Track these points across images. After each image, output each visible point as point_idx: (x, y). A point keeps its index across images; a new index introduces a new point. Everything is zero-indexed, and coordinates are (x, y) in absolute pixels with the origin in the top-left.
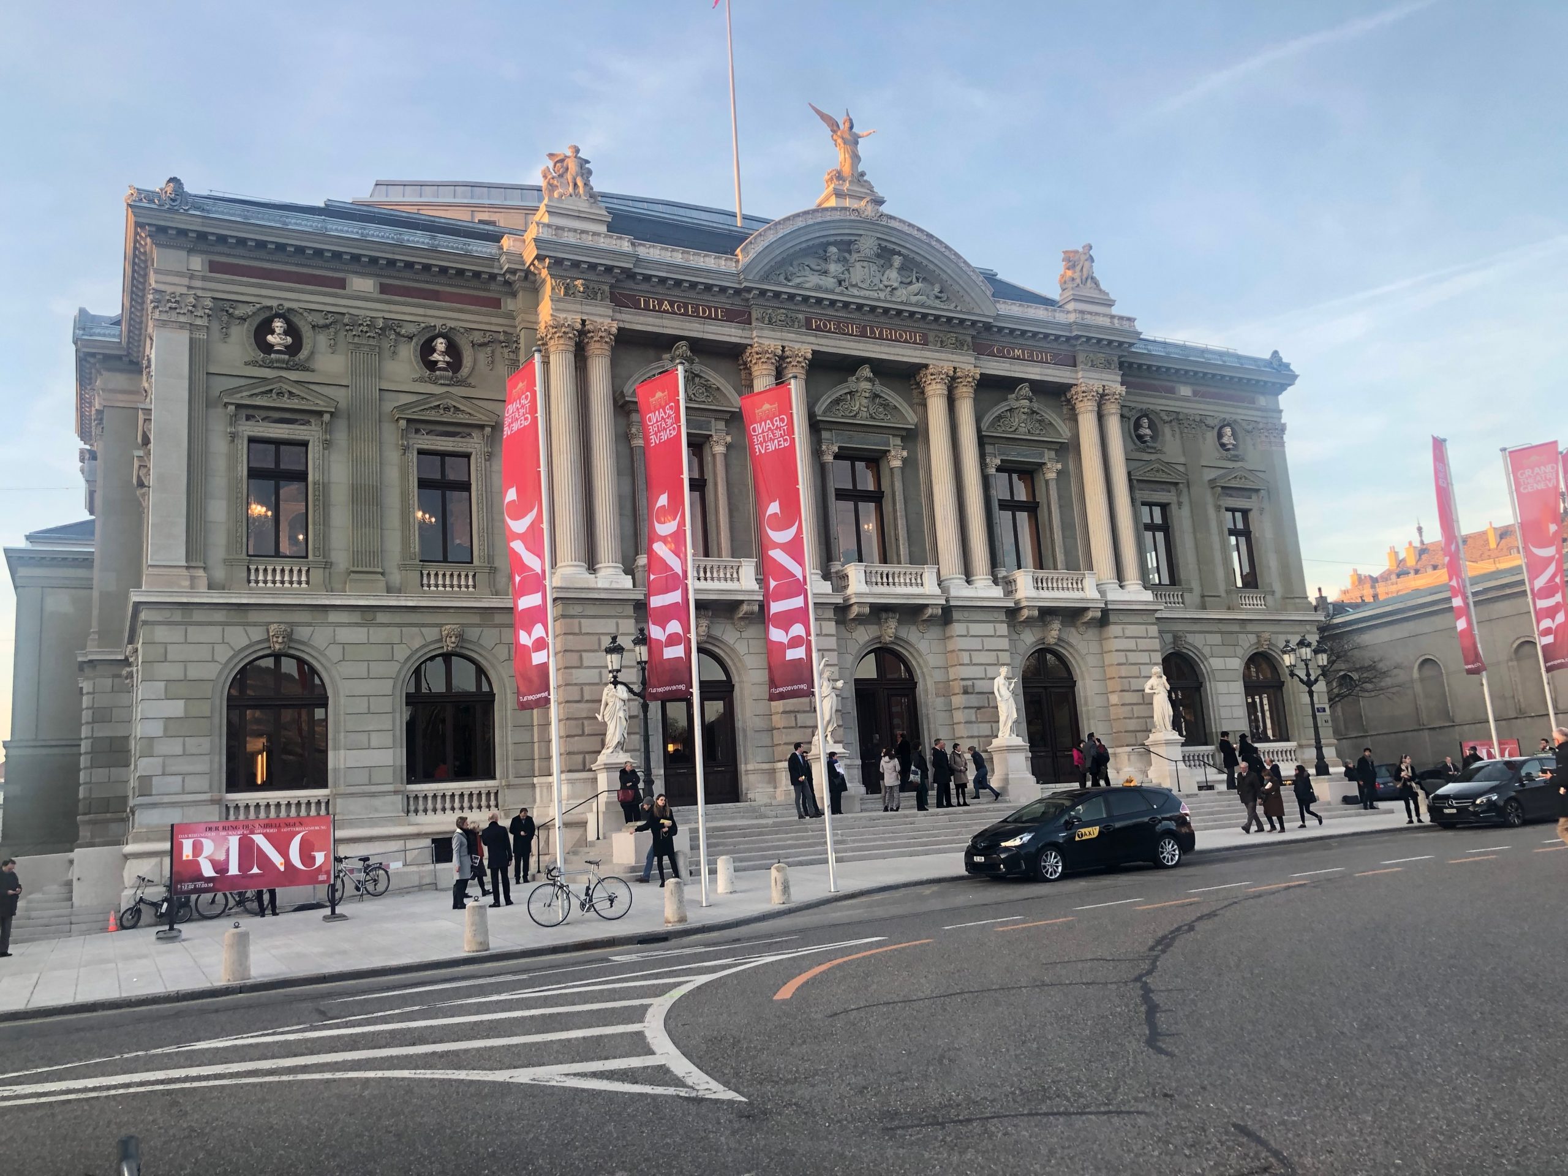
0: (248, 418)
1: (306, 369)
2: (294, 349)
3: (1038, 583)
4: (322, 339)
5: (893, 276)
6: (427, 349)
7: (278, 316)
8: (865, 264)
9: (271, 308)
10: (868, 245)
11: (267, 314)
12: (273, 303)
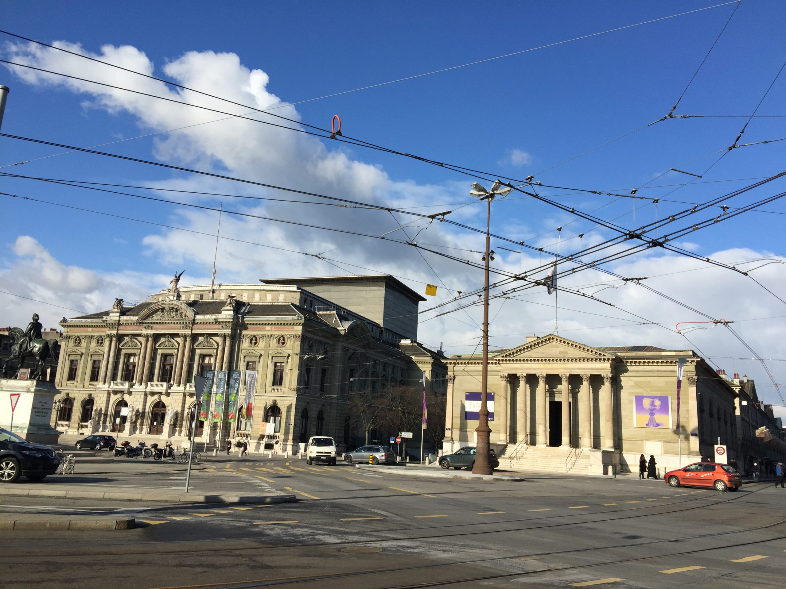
0: (71, 356)
1: (80, 346)
2: (79, 343)
4: (83, 340)
5: (174, 314)
6: (98, 340)
7: (78, 337)
8: (167, 312)
10: (167, 307)
11: (76, 337)
12: (77, 335)
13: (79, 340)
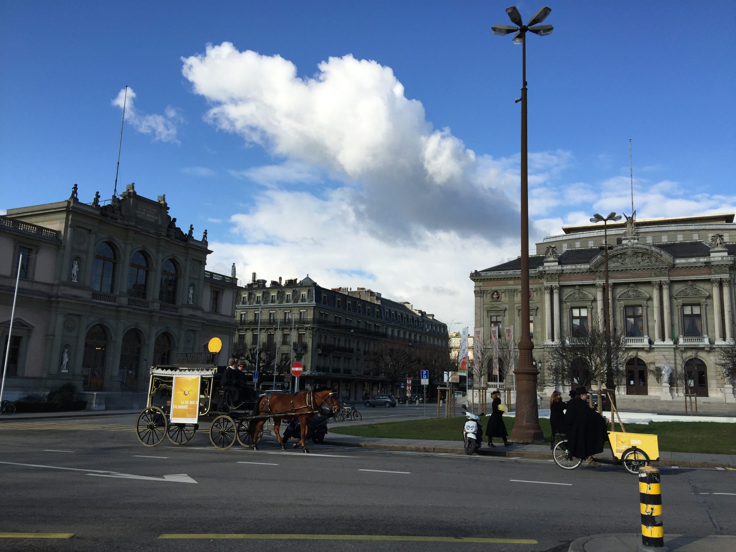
0: (490, 312)
1: (500, 301)
2: (498, 298)
3: (685, 340)
4: (503, 295)
5: (640, 259)
7: (495, 292)
8: (629, 258)
9: (493, 290)
10: (629, 252)
11: (493, 292)
12: (494, 289)
13: (497, 295)
